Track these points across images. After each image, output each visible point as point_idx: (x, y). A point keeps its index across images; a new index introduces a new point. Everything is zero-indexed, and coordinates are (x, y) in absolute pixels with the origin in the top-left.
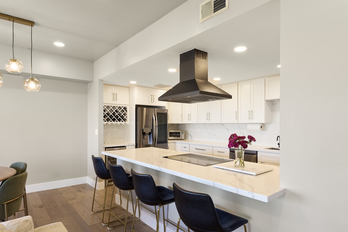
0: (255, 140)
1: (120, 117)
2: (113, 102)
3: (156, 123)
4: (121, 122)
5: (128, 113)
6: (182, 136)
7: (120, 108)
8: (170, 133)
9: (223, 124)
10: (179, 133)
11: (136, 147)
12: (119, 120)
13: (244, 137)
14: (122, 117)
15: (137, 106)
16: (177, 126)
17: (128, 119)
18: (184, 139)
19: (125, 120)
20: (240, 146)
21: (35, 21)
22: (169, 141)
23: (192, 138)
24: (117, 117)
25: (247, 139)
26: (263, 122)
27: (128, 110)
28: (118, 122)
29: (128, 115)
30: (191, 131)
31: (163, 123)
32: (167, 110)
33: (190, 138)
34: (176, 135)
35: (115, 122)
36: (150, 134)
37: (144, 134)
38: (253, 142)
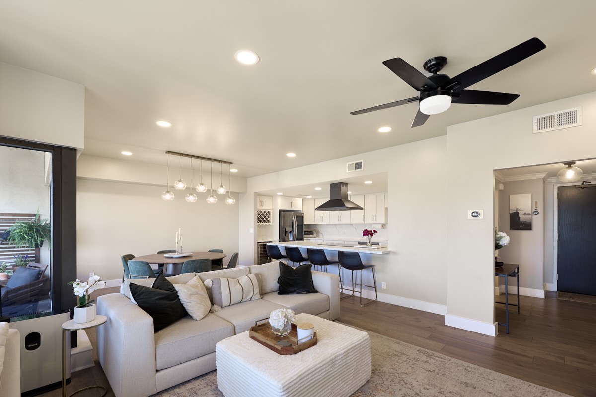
0: (377, 232)
1: (265, 219)
2: (260, 208)
3: (295, 224)
4: (266, 223)
5: (271, 216)
6: (315, 234)
7: (265, 212)
8: (305, 232)
9: (351, 224)
10: (312, 232)
11: (280, 241)
12: (265, 222)
13: (371, 231)
14: (267, 219)
15: (280, 211)
16: (309, 226)
17: (271, 221)
18: (316, 236)
19: (269, 221)
20: (369, 235)
21: (233, 162)
22: (305, 238)
23: (323, 236)
24: (263, 219)
25: (373, 232)
26: (384, 223)
27: (271, 213)
28: (264, 223)
29: (271, 218)
30: (321, 230)
31: (300, 224)
32: (303, 213)
33: (321, 236)
34: (310, 233)
35: (262, 223)
36: (290, 232)
37: (286, 232)
38: (376, 233)
